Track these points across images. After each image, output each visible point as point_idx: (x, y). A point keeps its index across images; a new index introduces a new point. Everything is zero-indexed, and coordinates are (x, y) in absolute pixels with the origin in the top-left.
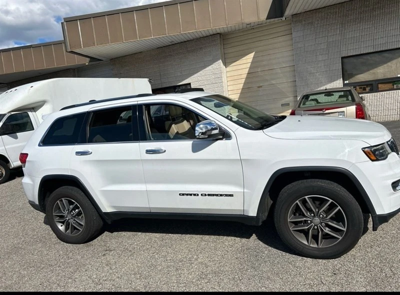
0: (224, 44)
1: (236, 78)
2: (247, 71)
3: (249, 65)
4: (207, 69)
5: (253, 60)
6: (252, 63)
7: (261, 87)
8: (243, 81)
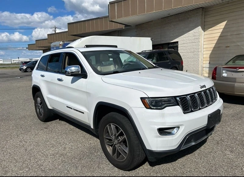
0: (205, 15)
1: (210, 39)
2: (219, 35)
3: (221, 30)
4: (190, 32)
5: (225, 26)
6: (224, 29)
7: (229, 47)
8: (215, 42)
